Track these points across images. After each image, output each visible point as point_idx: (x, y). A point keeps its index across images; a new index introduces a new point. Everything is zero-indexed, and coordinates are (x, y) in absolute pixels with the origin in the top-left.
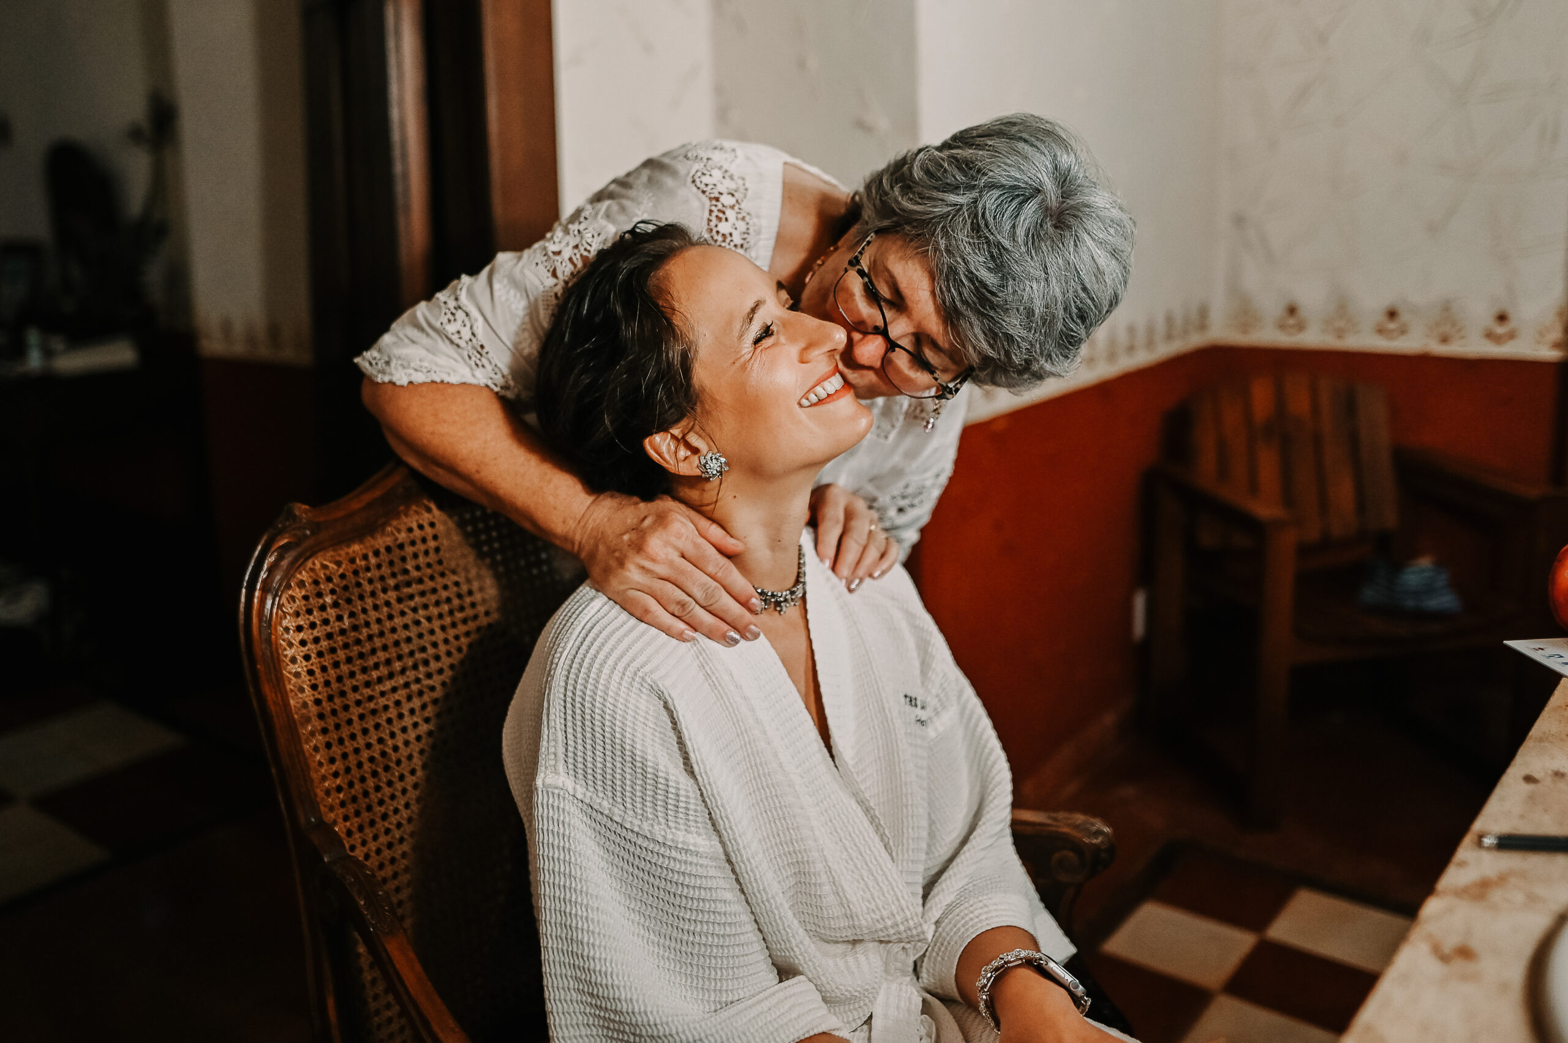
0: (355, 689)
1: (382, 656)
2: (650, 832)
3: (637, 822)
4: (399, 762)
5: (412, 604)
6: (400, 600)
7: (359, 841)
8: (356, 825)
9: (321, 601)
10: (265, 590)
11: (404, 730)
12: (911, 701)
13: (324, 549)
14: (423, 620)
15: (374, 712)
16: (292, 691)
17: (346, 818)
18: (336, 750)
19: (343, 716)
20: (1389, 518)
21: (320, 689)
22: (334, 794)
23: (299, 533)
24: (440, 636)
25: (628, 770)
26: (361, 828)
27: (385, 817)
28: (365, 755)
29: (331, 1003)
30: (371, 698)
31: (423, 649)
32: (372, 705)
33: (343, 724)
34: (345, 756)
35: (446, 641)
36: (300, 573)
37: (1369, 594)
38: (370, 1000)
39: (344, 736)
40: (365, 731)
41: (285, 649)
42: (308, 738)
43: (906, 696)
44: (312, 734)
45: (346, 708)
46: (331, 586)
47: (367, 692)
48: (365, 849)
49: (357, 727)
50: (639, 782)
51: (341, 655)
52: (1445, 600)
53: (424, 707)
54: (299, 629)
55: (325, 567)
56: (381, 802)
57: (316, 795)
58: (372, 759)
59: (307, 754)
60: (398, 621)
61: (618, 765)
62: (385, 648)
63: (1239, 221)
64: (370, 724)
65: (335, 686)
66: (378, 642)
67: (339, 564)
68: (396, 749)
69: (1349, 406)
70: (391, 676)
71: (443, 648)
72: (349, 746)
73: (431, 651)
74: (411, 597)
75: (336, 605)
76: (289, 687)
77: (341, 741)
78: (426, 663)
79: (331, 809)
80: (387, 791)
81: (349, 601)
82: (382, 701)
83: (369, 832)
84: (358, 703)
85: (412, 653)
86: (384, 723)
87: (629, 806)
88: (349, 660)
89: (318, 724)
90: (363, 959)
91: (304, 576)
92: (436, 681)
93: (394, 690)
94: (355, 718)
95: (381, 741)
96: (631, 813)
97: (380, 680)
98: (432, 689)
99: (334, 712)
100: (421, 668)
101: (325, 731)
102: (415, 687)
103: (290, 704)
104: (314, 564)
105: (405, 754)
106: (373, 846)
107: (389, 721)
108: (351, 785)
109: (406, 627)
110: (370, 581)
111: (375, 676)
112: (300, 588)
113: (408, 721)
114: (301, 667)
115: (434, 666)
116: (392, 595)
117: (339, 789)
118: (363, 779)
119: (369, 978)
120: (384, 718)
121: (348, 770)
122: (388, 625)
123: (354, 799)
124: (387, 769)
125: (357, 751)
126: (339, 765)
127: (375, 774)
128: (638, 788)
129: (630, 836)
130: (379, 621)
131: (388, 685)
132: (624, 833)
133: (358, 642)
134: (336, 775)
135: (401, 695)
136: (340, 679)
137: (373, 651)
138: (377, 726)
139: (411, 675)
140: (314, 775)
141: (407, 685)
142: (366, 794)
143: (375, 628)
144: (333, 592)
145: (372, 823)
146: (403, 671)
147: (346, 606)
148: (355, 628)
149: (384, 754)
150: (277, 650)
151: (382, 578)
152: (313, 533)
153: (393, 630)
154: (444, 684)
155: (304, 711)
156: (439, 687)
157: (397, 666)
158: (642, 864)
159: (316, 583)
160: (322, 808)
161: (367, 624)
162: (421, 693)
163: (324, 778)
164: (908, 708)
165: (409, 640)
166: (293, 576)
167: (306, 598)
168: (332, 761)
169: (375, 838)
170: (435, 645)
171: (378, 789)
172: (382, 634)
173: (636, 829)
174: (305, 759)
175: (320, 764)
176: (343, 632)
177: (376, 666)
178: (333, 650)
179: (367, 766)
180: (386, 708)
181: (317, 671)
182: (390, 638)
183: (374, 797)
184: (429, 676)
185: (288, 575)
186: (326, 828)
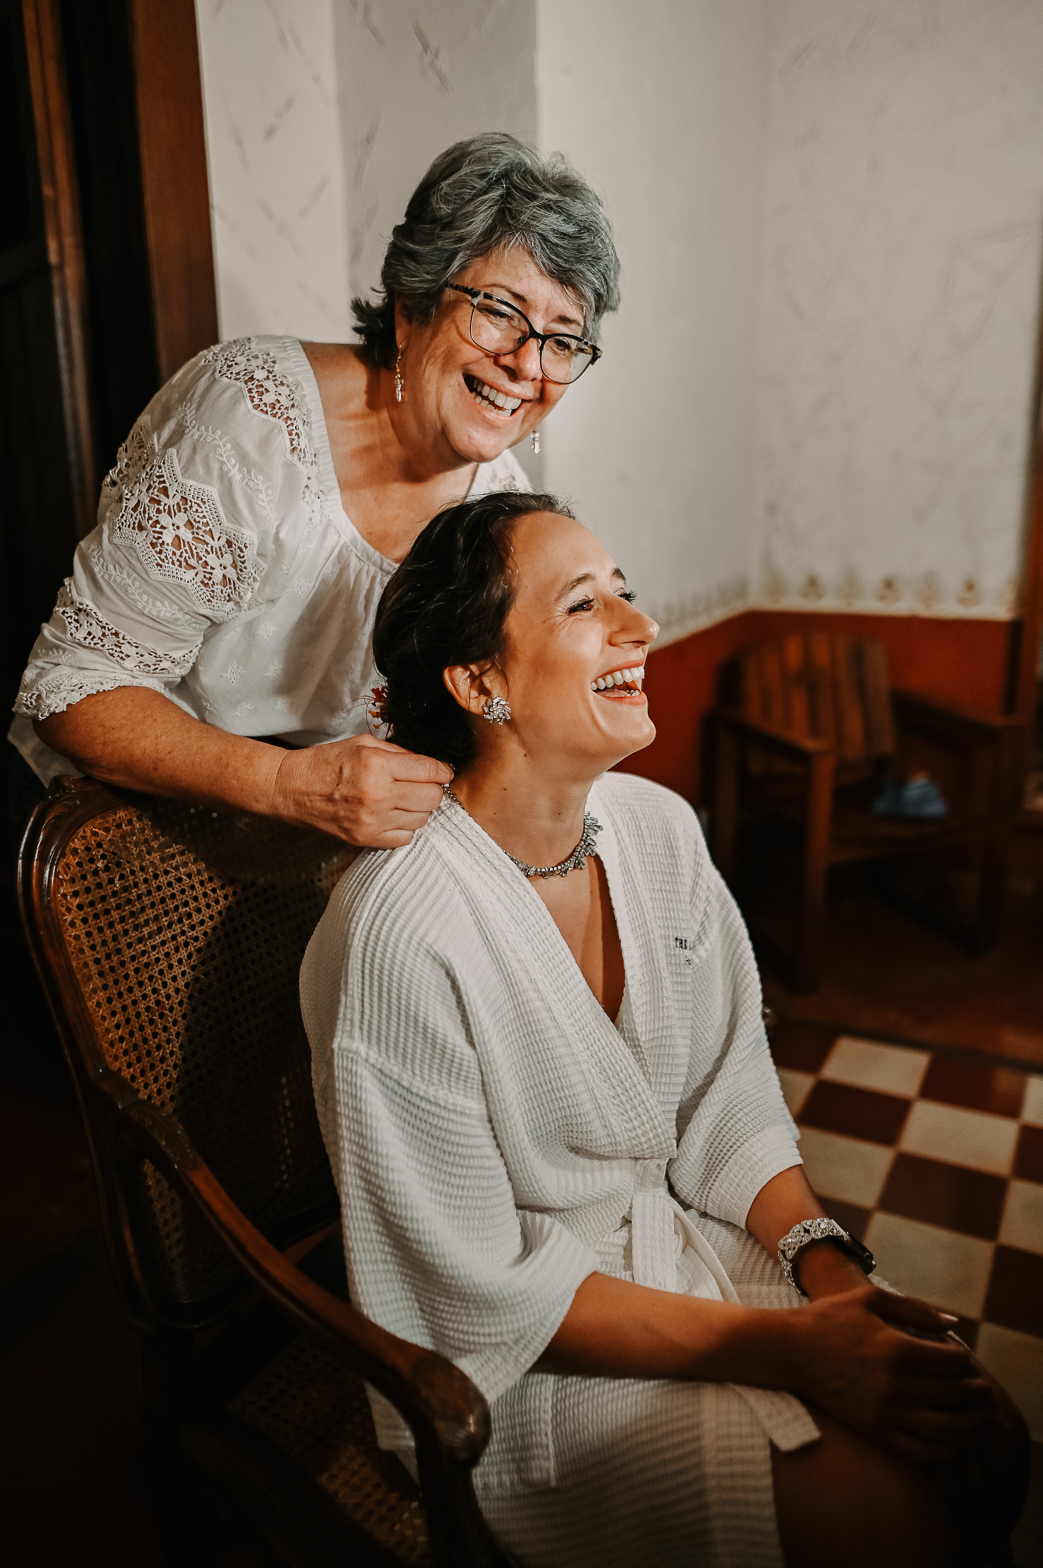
0: (129, 946)
1: (150, 913)
2: (434, 1096)
3: (423, 1087)
4: (171, 1009)
5: (174, 863)
6: (163, 860)
7: (142, 1084)
8: (138, 1070)
9: (94, 866)
10: (43, 860)
11: (174, 979)
12: (681, 943)
13: (94, 817)
14: (184, 877)
15: (147, 965)
16: (73, 953)
17: (129, 1065)
18: (117, 1005)
19: (121, 971)
20: (887, 744)
21: (98, 948)
22: (118, 1045)
23: (71, 804)
24: (199, 890)
25: (420, 1040)
26: (143, 1073)
27: (163, 1060)
28: (142, 1006)
29: (127, 1233)
30: (144, 953)
31: (186, 904)
32: (145, 959)
33: (121, 979)
34: (124, 1008)
35: (205, 895)
36: (73, 841)
37: (882, 805)
38: (161, 1226)
39: (122, 989)
40: (141, 984)
41: (64, 915)
42: (90, 995)
43: (676, 939)
44: (94, 991)
45: (122, 964)
46: (101, 851)
47: (140, 947)
48: (148, 1091)
49: (133, 981)
50: (429, 1051)
51: (115, 915)
52: (936, 808)
53: (190, 956)
54: (76, 894)
55: (95, 834)
56: (159, 1047)
57: (101, 1046)
58: (148, 1009)
59: (91, 1011)
60: (162, 879)
61: (411, 1035)
62: (153, 905)
63: (771, 508)
64: (144, 977)
65: (111, 945)
66: (146, 901)
67: (107, 830)
68: (168, 997)
69: (858, 658)
70: (160, 930)
71: (203, 902)
72: (128, 999)
73: (193, 904)
74: (173, 857)
75: (107, 869)
76: (71, 949)
77: (120, 995)
78: (189, 916)
79: (116, 1058)
80: (163, 1036)
81: (118, 864)
82: (154, 955)
83: (150, 1076)
84: (133, 958)
85: (176, 908)
86: (157, 974)
87: (417, 1072)
88: (122, 919)
89: (98, 982)
90: (152, 1191)
91: (77, 844)
92: (198, 932)
93: (163, 943)
94: (132, 973)
95: (155, 991)
96: (418, 1078)
97: (151, 935)
98: (196, 939)
99: (112, 969)
100: (186, 922)
101: (105, 987)
102: (181, 939)
103: (72, 966)
104: (84, 832)
105: (177, 1001)
106: (154, 1087)
107: (161, 972)
108: (132, 1034)
109: (170, 884)
110: (136, 845)
111: (146, 933)
112: (73, 856)
113: (177, 971)
114: (80, 930)
115: (196, 918)
116: (156, 856)
117: (122, 1039)
118: (142, 1028)
119: (159, 1206)
120: (157, 970)
121: (128, 1021)
122: (154, 884)
123: (135, 1047)
124: (161, 1016)
125: (135, 1002)
126: (119, 1017)
127: (152, 1022)
128: (427, 1056)
129: (415, 1099)
130: (146, 881)
131: (158, 939)
132: (409, 1096)
133: (129, 902)
134: (118, 1026)
135: (170, 946)
136: (115, 938)
137: (143, 909)
138: (151, 978)
139: (177, 928)
140: (98, 1029)
141: (174, 938)
142: (145, 1041)
143: (143, 887)
144: (103, 857)
145: (153, 1066)
146: (170, 925)
147: (117, 870)
148: (126, 889)
149: (158, 1003)
150: (57, 915)
151: (146, 841)
152: (82, 803)
153: (159, 888)
154: (205, 934)
155: (86, 971)
156: (201, 937)
157: (165, 921)
158: (423, 1126)
159: (88, 849)
160: (108, 1058)
161: (136, 885)
162: (186, 944)
163: (108, 1031)
164: (678, 951)
165: (173, 896)
166: (67, 844)
167: (79, 864)
168: (114, 1014)
169: (156, 1080)
170: (196, 899)
171: (155, 1035)
172: (149, 893)
173: (422, 1093)
174: (91, 1015)
175: (104, 1018)
176: (115, 894)
177: (147, 923)
178: (107, 912)
179: (144, 1016)
180: (157, 960)
181: (95, 932)
182: (157, 896)
183: (153, 1043)
184: (193, 928)
185: (63, 846)
186: (113, 1076)
